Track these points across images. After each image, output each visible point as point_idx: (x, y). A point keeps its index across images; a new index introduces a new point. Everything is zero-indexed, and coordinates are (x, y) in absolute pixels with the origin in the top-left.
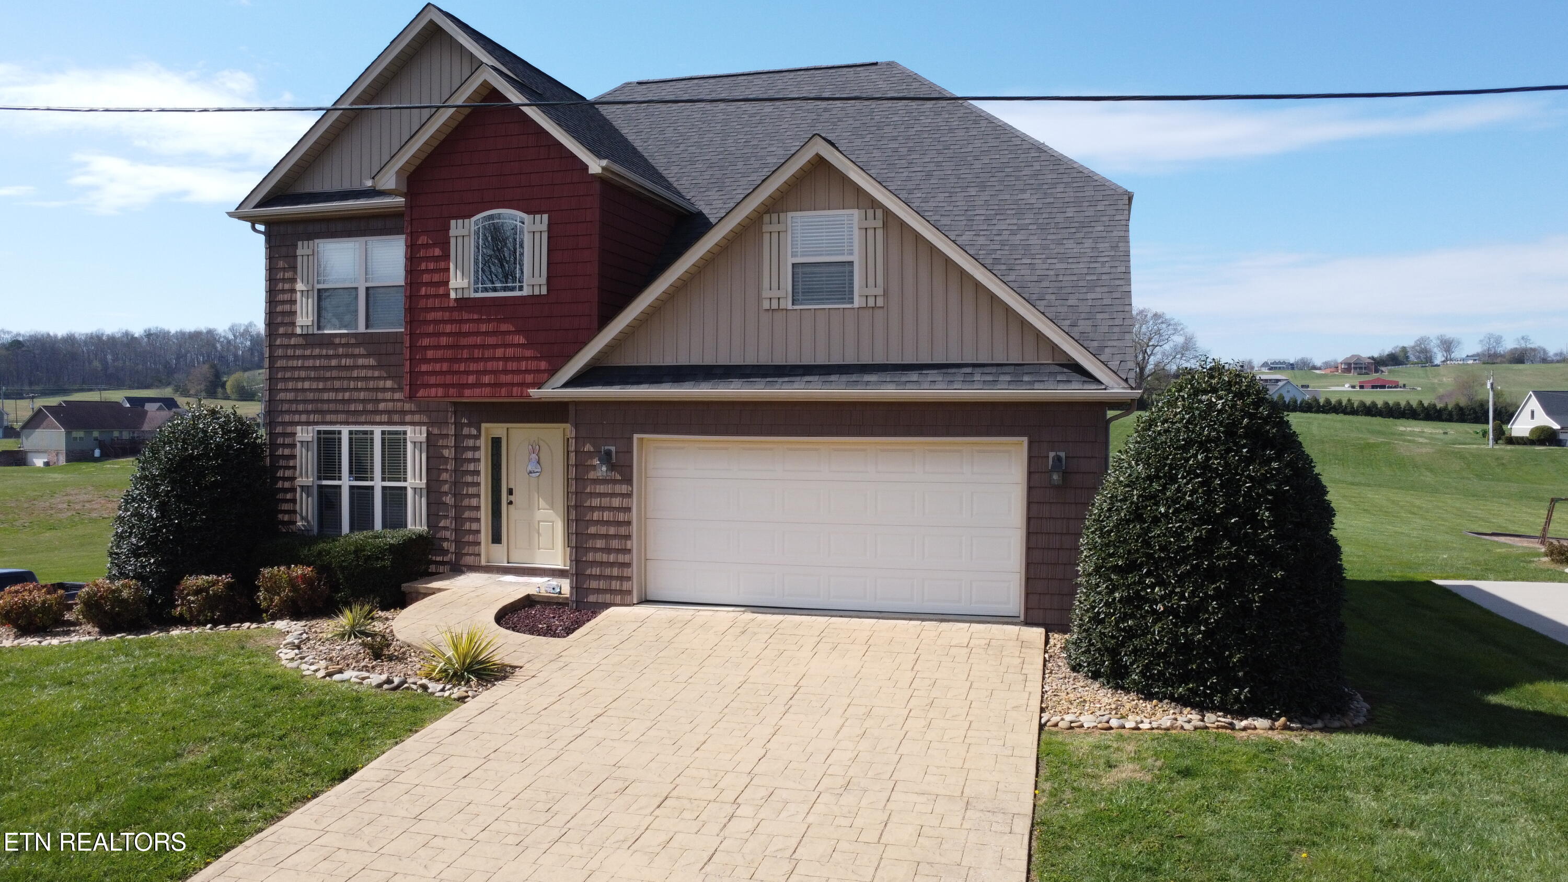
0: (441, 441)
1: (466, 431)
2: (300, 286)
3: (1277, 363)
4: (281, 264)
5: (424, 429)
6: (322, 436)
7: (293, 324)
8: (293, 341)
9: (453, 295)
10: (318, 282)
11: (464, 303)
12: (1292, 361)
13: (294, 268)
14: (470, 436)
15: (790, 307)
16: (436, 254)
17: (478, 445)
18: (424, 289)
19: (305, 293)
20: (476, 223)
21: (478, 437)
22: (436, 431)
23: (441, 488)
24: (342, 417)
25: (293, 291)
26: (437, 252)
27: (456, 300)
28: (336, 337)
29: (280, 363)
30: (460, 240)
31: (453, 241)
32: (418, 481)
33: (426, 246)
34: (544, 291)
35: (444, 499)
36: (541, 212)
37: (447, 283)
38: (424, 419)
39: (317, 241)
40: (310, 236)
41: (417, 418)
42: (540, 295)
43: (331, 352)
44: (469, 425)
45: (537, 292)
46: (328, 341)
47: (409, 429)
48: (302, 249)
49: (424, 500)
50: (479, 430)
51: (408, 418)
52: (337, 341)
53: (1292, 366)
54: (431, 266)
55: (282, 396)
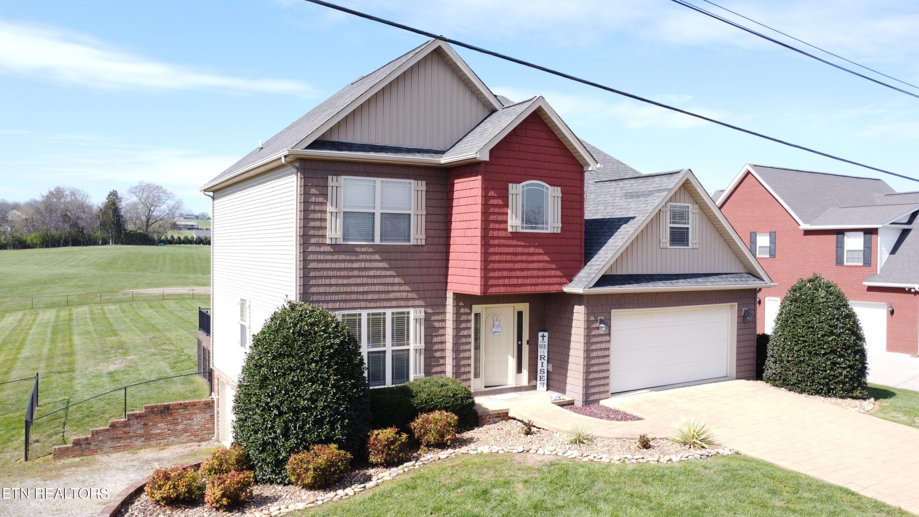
0: (433, 317)
1: (462, 310)
2: (329, 208)
3: (189, 215)
4: (313, 191)
5: (422, 310)
6: (346, 318)
7: (324, 236)
8: (322, 249)
9: (510, 230)
10: (344, 207)
11: (516, 235)
12: (197, 214)
13: (325, 195)
14: (465, 314)
15: (669, 247)
16: (500, 203)
17: (469, 319)
18: (492, 224)
19: (334, 214)
20: (523, 187)
21: (470, 314)
22: (430, 311)
23: (433, 347)
24: (363, 304)
25: (325, 212)
26: (500, 202)
27: (511, 233)
28: (358, 247)
29: (312, 265)
30: (514, 196)
31: (510, 196)
32: (418, 344)
33: (494, 198)
34: (559, 231)
35: (435, 354)
36: (558, 186)
37: (506, 222)
38: (422, 303)
39: (343, 177)
40: (338, 173)
41: (417, 303)
42: (557, 233)
43: (354, 258)
44: (464, 307)
45: (556, 232)
46: (350, 250)
47: (412, 311)
48: (332, 181)
49: (422, 357)
50: (471, 309)
51: (411, 303)
52: (358, 250)
53: (197, 217)
54: (497, 210)
55: (313, 290)
